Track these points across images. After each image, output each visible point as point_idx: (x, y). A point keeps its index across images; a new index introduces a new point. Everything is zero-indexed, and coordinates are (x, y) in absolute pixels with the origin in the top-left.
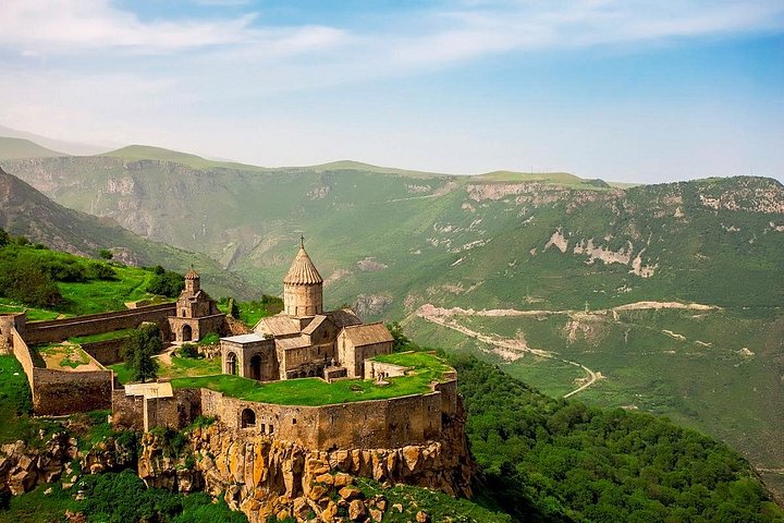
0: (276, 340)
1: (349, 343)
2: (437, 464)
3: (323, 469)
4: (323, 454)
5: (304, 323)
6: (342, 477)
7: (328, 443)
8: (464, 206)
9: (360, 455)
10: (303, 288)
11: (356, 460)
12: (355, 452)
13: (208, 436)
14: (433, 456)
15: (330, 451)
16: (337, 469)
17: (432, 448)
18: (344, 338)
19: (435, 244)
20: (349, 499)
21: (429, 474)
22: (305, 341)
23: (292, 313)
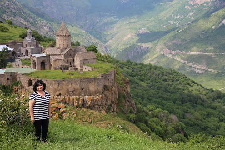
0: (50, 56)
1: (78, 59)
2: (99, 103)
3: (55, 102)
4: (55, 97)
5: (62, 51)
6: (61, 105)
7: (58, 93)
8: (186, 7)
9: (69, 98)
10: (62, 37)
11: (67, 99)
12: (68, 96)
13: (18, 89)
14: (98, 100)
15: (58, 95)
16: (60, 102)
17: (98, 97)
18: (77, 56)
19: (172, 23)
20: (63, 113)
21: (97, 106)
22: (62, 57)
23: (59, 47)
